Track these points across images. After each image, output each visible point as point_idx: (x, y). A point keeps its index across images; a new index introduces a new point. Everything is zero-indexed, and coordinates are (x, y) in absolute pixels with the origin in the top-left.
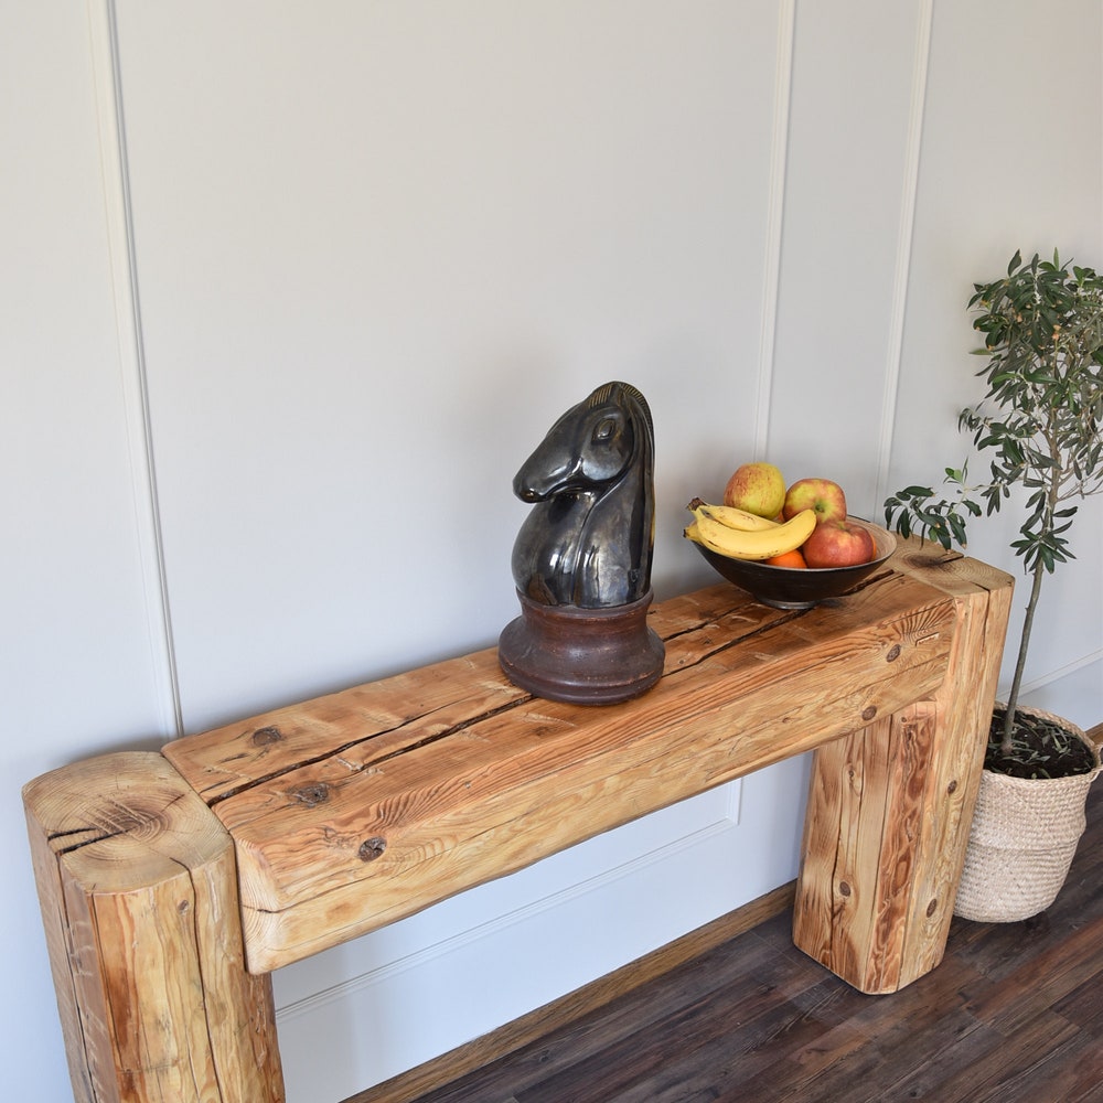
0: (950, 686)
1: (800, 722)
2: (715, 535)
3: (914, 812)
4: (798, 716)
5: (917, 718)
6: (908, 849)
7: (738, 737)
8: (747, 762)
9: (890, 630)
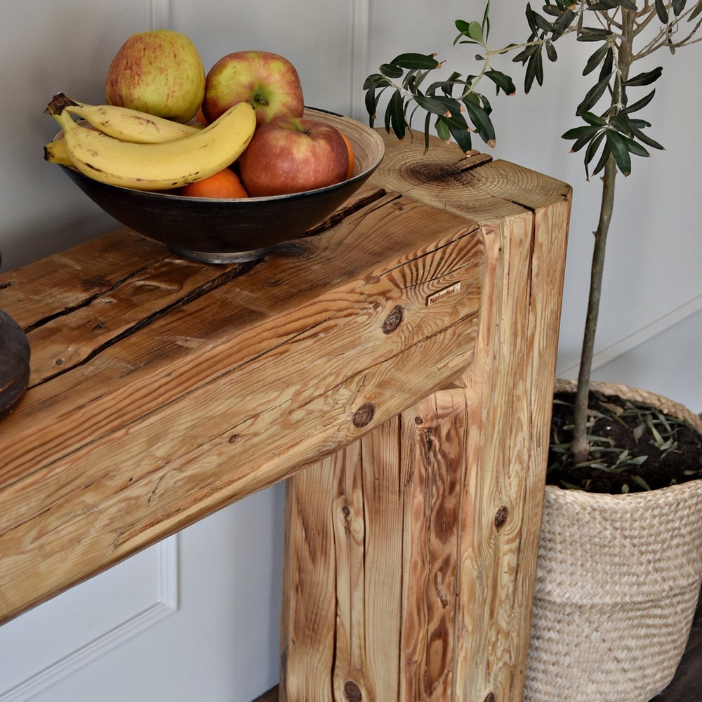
0: (484, 362)
1: (256, 440)
2: (95, 154)
3: (447, 562)
4: (252, 430)
5: (437, 417)
6: (443, 620)
7: (160, 474)
8: (178, 511)
9: (385, 283)
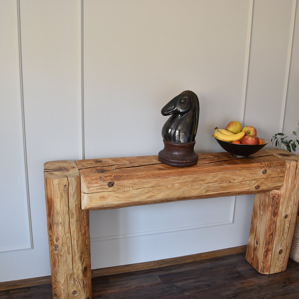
0: (284, 186)
1: (234, 184)
3: (274, 221)
4: (234, 182)
5: (275, 194)
6: (273, 232)
7: (215, 183)
8: (218, 191)
9: (264, 165)
